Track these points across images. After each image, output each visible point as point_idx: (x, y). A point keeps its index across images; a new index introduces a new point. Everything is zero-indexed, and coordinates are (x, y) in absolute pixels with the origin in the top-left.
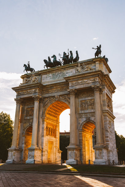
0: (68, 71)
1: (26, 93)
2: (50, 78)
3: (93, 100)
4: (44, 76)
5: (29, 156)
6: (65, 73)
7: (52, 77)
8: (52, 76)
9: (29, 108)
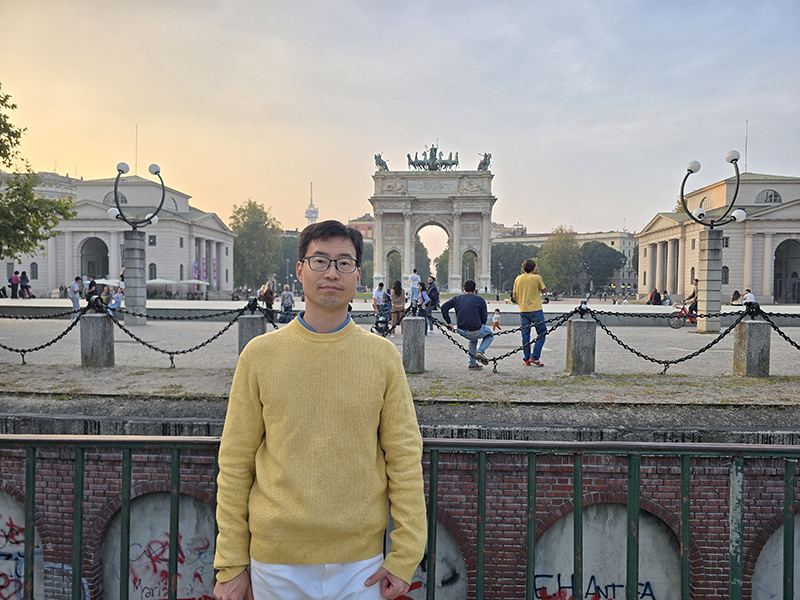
4: (411, 182)
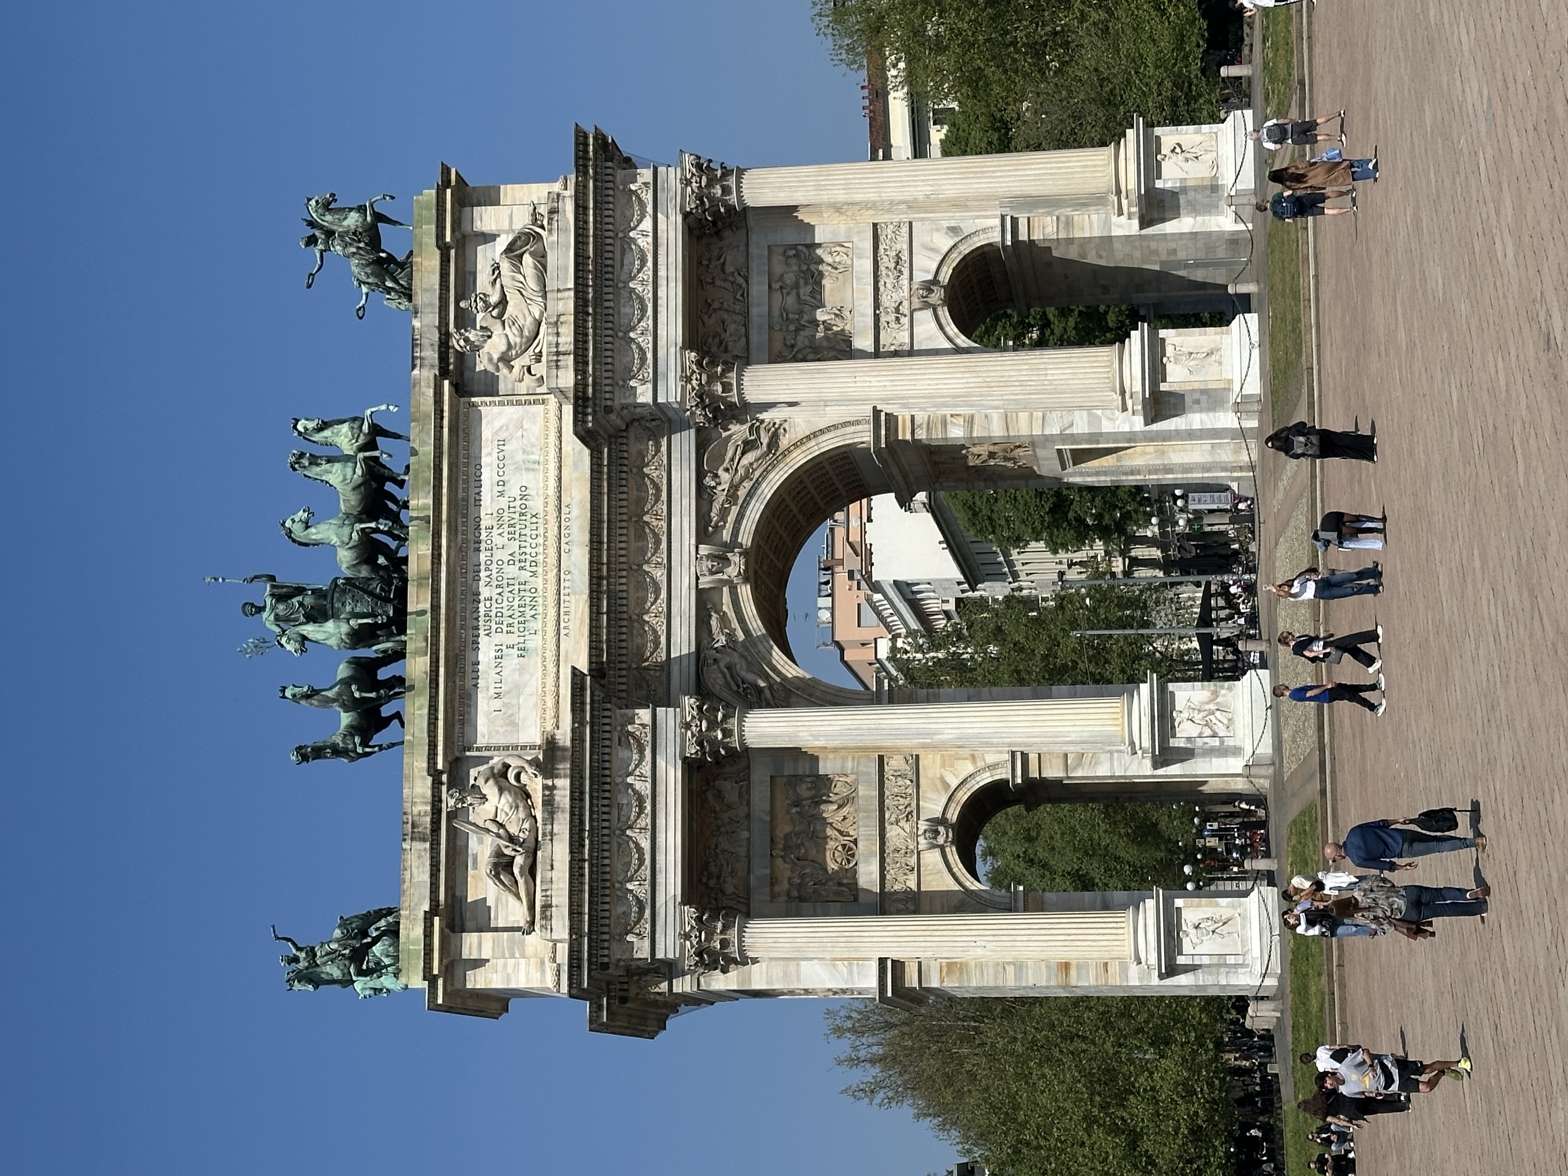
0: (488, 476)
1: (646, 845)
2: (512, 660)
3: (779, 269)
4: (486, 727)
5: (1215, 735)
6: (503, 502)
7: (513, 639)
8: (498, 638)
9: (773, 881)
